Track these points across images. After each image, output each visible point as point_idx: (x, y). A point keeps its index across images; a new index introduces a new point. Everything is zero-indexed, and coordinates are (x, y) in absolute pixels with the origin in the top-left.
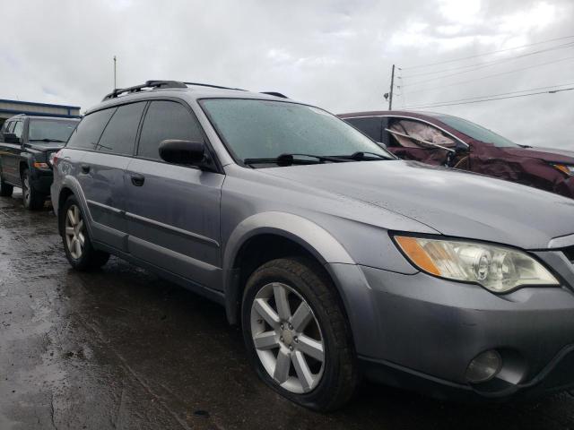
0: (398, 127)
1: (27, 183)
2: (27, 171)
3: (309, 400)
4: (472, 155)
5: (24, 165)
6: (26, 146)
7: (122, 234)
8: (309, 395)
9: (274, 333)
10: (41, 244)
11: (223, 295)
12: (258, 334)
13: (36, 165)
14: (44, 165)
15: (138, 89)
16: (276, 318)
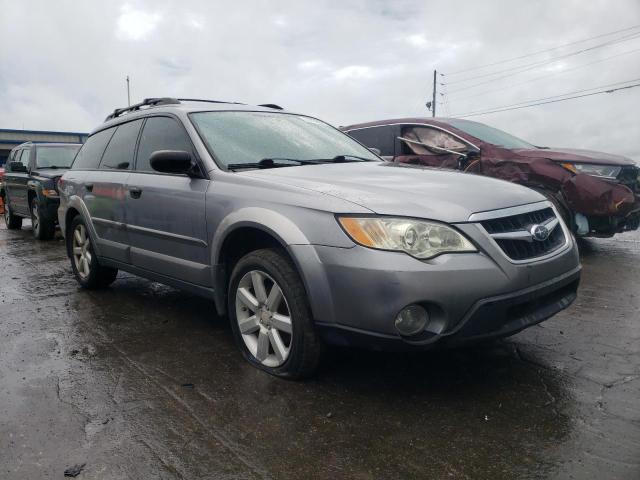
0: (411, 135)
1: (35, 211)
2: (35, 200)
3: (283, 371)
4: (483, 159)
5: (32, 194)
6: (33, 174)
7: (124, 246)
8: (283, 366)
9: (255, 317)
10: (51, 269)
11: (212, 290)
12: (242, 320)
13: (44, 192)
14: (53, 192)
15: (137, 108)
16: (255, 302)
